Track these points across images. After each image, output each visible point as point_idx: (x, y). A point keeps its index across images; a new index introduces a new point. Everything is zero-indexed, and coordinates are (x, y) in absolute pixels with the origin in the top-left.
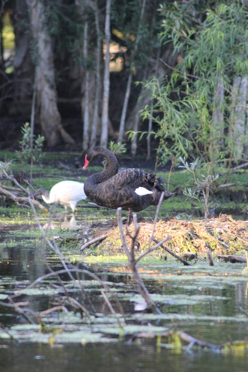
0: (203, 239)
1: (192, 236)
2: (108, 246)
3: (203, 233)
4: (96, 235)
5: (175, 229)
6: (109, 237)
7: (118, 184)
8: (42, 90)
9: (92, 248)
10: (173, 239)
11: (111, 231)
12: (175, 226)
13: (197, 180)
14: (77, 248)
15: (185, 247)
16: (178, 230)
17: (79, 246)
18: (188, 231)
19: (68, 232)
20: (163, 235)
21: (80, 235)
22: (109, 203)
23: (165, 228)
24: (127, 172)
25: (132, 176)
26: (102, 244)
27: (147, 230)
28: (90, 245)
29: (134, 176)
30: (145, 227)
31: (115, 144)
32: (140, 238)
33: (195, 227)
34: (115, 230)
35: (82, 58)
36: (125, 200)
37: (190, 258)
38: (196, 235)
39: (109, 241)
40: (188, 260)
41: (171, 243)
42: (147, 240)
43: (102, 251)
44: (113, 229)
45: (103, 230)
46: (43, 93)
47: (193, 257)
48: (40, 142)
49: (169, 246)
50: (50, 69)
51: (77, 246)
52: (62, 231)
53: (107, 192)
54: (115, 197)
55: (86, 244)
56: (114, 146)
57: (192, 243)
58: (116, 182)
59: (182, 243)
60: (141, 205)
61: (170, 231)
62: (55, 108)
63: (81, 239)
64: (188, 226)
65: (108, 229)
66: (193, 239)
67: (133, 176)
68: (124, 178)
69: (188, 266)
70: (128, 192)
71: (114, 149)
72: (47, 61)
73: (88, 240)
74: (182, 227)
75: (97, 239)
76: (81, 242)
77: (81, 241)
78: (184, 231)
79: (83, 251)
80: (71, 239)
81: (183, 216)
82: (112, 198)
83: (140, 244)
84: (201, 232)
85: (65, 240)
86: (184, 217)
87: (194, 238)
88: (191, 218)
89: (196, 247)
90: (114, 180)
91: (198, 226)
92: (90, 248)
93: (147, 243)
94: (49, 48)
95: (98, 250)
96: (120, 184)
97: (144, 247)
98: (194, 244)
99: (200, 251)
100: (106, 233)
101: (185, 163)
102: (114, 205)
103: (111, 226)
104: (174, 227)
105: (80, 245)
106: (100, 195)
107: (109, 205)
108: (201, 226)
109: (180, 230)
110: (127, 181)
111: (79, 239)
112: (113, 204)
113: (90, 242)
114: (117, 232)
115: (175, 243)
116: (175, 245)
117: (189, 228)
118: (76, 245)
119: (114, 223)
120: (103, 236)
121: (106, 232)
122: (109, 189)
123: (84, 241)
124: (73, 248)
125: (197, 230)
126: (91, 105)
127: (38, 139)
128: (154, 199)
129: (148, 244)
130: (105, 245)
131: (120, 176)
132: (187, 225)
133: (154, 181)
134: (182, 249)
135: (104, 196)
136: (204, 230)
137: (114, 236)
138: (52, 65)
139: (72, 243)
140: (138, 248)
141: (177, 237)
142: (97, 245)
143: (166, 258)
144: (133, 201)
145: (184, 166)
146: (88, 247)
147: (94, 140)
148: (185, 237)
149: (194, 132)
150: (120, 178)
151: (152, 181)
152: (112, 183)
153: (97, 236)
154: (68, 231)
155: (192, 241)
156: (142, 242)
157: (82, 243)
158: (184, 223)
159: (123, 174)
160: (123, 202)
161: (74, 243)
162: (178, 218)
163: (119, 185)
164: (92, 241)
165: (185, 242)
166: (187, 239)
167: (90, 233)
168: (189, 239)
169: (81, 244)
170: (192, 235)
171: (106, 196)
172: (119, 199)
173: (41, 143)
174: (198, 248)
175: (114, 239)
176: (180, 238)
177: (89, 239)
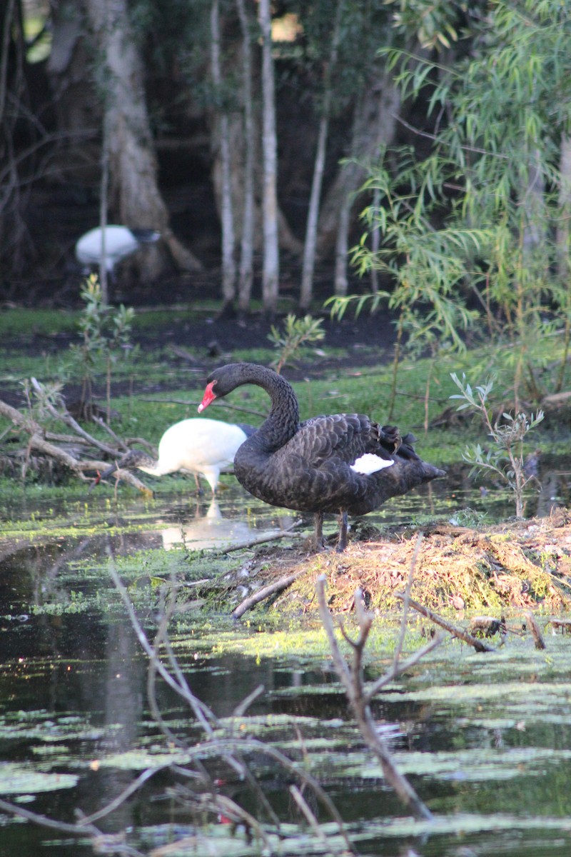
0: (515, 573)
1: (491, 568)
2: (298, 602)
3: (515, 560)
4: (267, 577)
5: (450, 554)
6: (298, 582)
7: (313, 451)
8: (120, 151)
9: (262, 609)
10: (446, 578)
11: (301, 567)
12: (451, 546)
13: (493, 429)
14: (225, 610)
15: (475, 595)
16: (456, 556)
17: (229, 606)
18: (480, 557)
19: (202, 560)
20: (424, 569)
21: (231, 578)
22: (292, 499)
23: (426, 553)
24: (328, 423)
25: (343, 431)
26: (283, 598)
27: (385, 560)
28: (255, 602)
29: (346, 431)
30: (381, 551)
31: (298, 321)
32: (369, 580)
33: (496, 547)
34: (312, 564)
35: (211, 85)
36: (329, 491)
37: (489, 630)
38: (500, 565)
39: (299, 590)
40: (484, 635)
41: (442, 589)
42: (386, 583)
43: (285, 616)
44: (307, 560)
45: (283, 565)
46: (125, 159)
47: (495, 627)
48: (125, 321)
49: (437, 595)
50: (136, 102)
51: (227, 606)
52: (189, 559)
53: (287, 475)
54: (307, 484)
55: (247, 602)
56: (297, 325)
57: (492, 584)
58: (308, 447)
59: (467, 587)
60: (366, 497)
61: (440, 558)
62: (154, 190)
63: (234, 588)
64: (480, 544)
65: (294, 560)
66: (493, 576)
67: (344, 428)
68: (324, 435)
69: (487, 653)
70: (336, 470)
71: (297, 333)
72: (127, 82)
73: (250, 589)
74: (466, 548)
75: (271, 587)
76: (234, 594)
77: (234, 592)
78: (470, 559)
79: (239, 617)
80: (210, 590)
81: (467, 517)
82: (299, 488)
83: (370, 595)
84: (511, 559)
85: (198, 591)
86: (469, 520)
87: (495, 573)
88: (485, 519)
89: (500, 593)
90: (303, 443)
91: (503, 544)
92: (256, 610)
93: (387, 592)
94: (131, 54)
95: (274, 614)
96: (317, 452)
97: (382, 600)
98: (496, 588)
99: (511, 604)
100: (292, 572)
101: (465, 388)
102: (303, 503)
103: (301, 552)
104: (447, 549)
105: (232, 603)
106: (271, 480)
107: (292, 502)
108: (510, 544)
109: (461, 557)
110: (333, 443)
111: (229, 589)
112: (302, 501)
113: (255, 596)
114: (316, 568)
115: (452, 587)
116: (453, 592)
117: (482, 550)
118: (224, 604)
119: (309, 546)
120: (284, 580)
121: (291, 569)
122: (293, 468)
123: (241, 593)
124: (216, 610)
125: (501, 555)
126: (235, 180)
127: (120, 316)
128: (398, 483)
129: (389, 593)
130: (290, 600)
131: (315, 432)
132: (477, 541)
133: (393, 440)
134: (469, 601)
135: (279, 482)
136: (516, 552)
137: (310, 579)
138: (141, 92)
139: (215, 599)
140: (367, 604)
141: (456, 574)
142: (271, 602)
143: (433, 633)
144: (347, 491)
145: (462, 394)
146: (252, 607)
147: (248, 275)
148: (475, 571)
149: (480, 279)
150: (316, 437)
151: (391, 440)
152: (298, 450)
153: (270, 579)
154: (202, 557)
155: (491, 580)
156: (375, 589)
157: (237, 598)
158: (471, 538)
159: (321, 428)
160: (325, 495)
161: (219, 599)
162: (455, 523)
163: (315, 453)
164: (260, 592)
165: (475, 582)
166: (478, 576)
167: (255, 572)
168: (483, 576)
169: (234, 600)
170: (489, 566)
171: (284, 483)
172: (316, 490)
173: (126, 323)
174: (505, 596)
175: (310, 585)
176: (462, 574)
177: (253, 587)
